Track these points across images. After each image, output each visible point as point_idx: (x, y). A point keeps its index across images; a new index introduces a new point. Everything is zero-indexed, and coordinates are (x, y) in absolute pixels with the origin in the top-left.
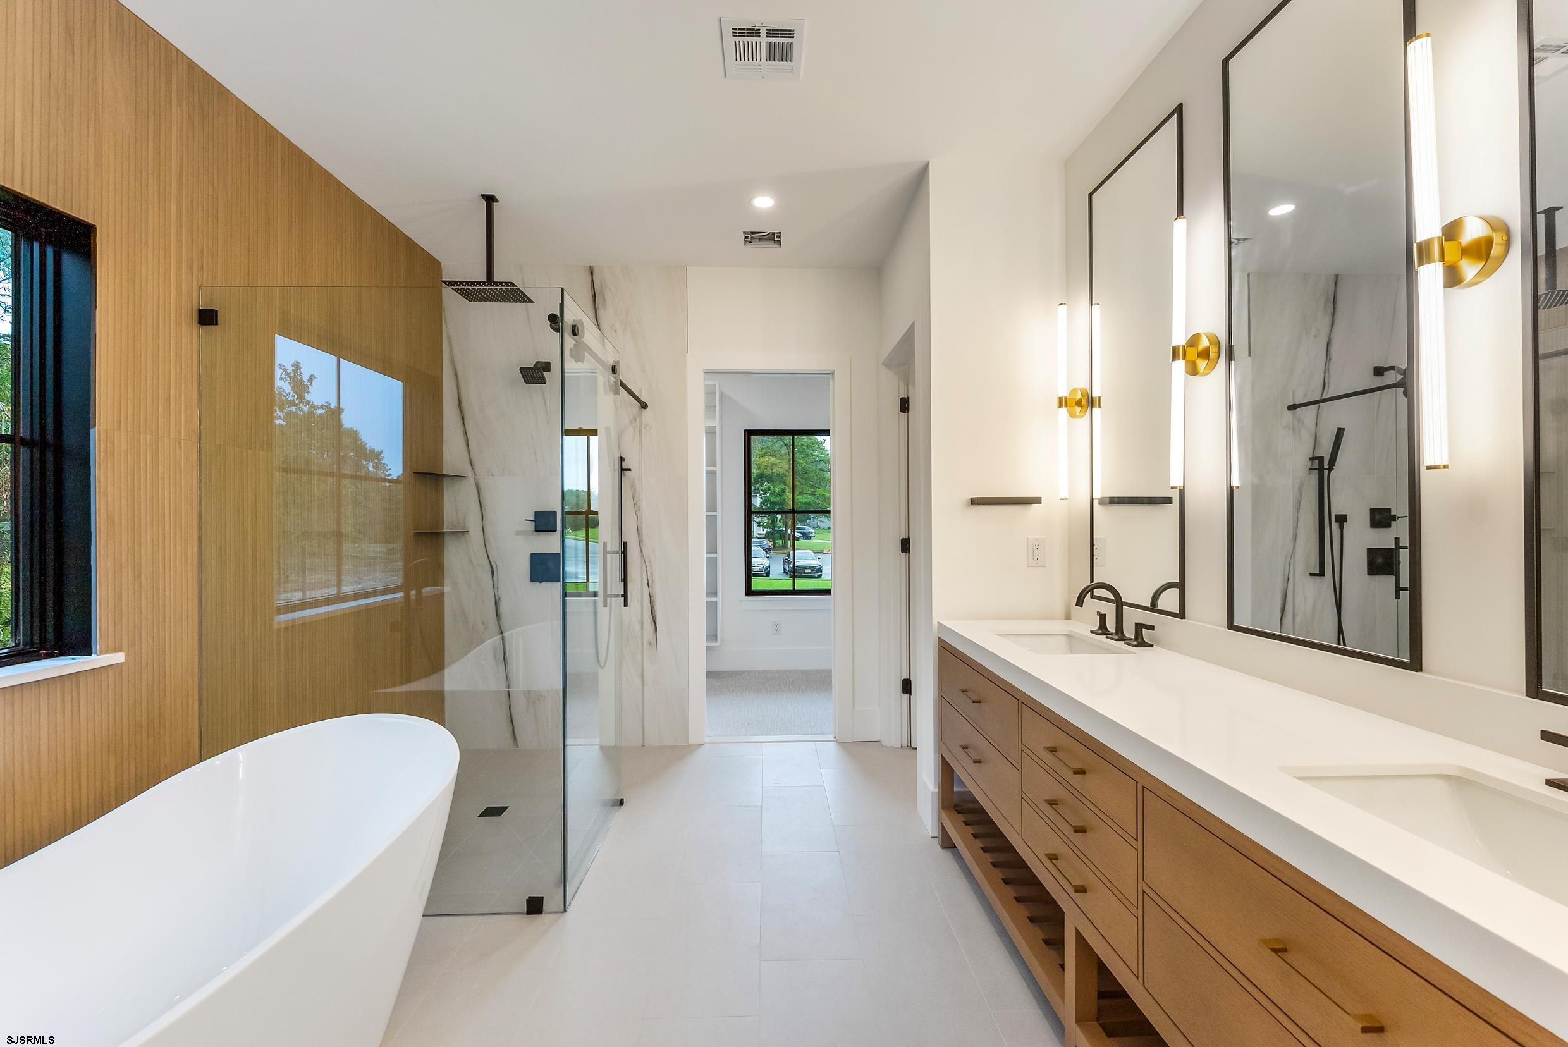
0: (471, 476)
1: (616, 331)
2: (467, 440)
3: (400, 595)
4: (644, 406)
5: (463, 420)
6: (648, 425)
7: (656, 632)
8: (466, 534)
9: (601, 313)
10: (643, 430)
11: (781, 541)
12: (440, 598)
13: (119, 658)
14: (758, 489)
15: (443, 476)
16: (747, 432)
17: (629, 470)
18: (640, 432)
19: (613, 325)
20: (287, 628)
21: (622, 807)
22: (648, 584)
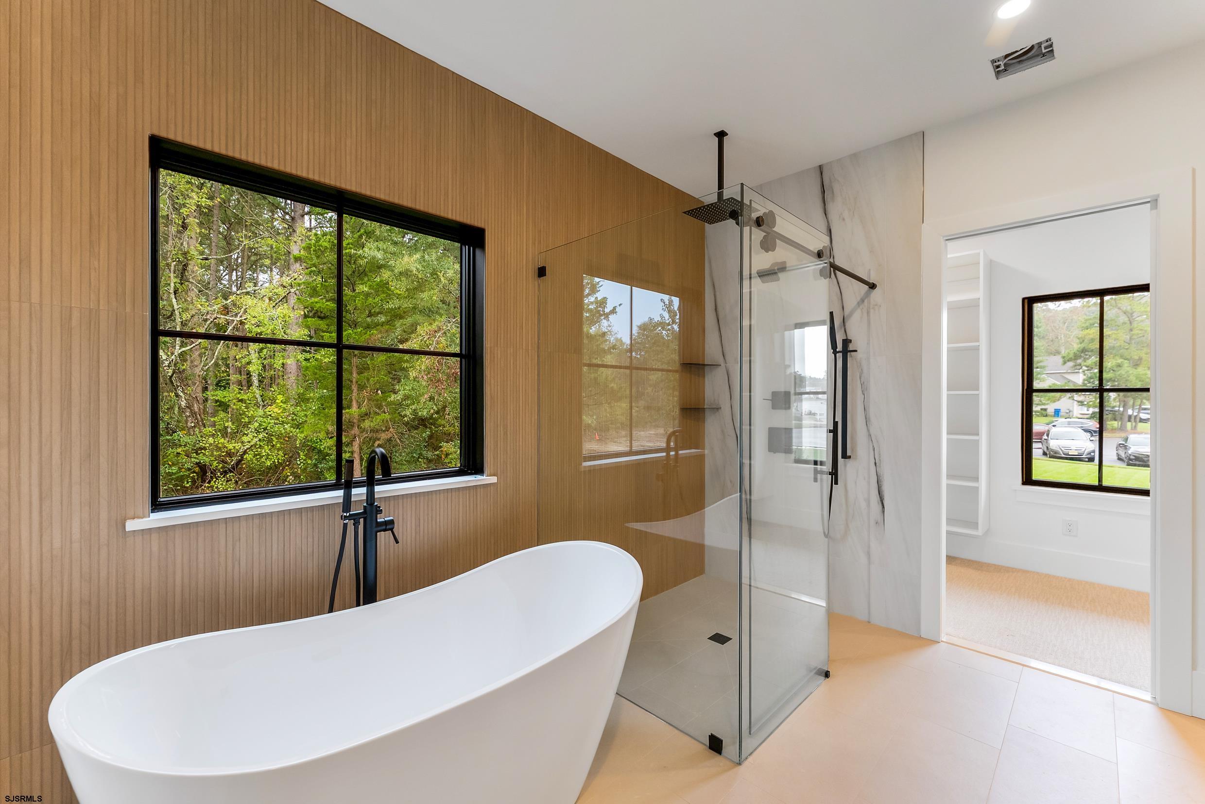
0: (723, 365)
1: (844, 219)
2: (721, 337)
3: (664, 454)
4: (873, 286)
5: (718, 321)
6: (876, 305)
7: (883, 512)
8: (720, 411)
9: (830, 207)
10: (872, 311)
11: (1116, 422)
12: (701, 458)
13: (494, 479)
14: (1080, 365)
15: (704, 365)
16: (1026, 301)
17: (856, 351)
18: (868, 313)
19: (841, 214)
20: (590, 471)
21: (827, 679)
22: (875, 463)
